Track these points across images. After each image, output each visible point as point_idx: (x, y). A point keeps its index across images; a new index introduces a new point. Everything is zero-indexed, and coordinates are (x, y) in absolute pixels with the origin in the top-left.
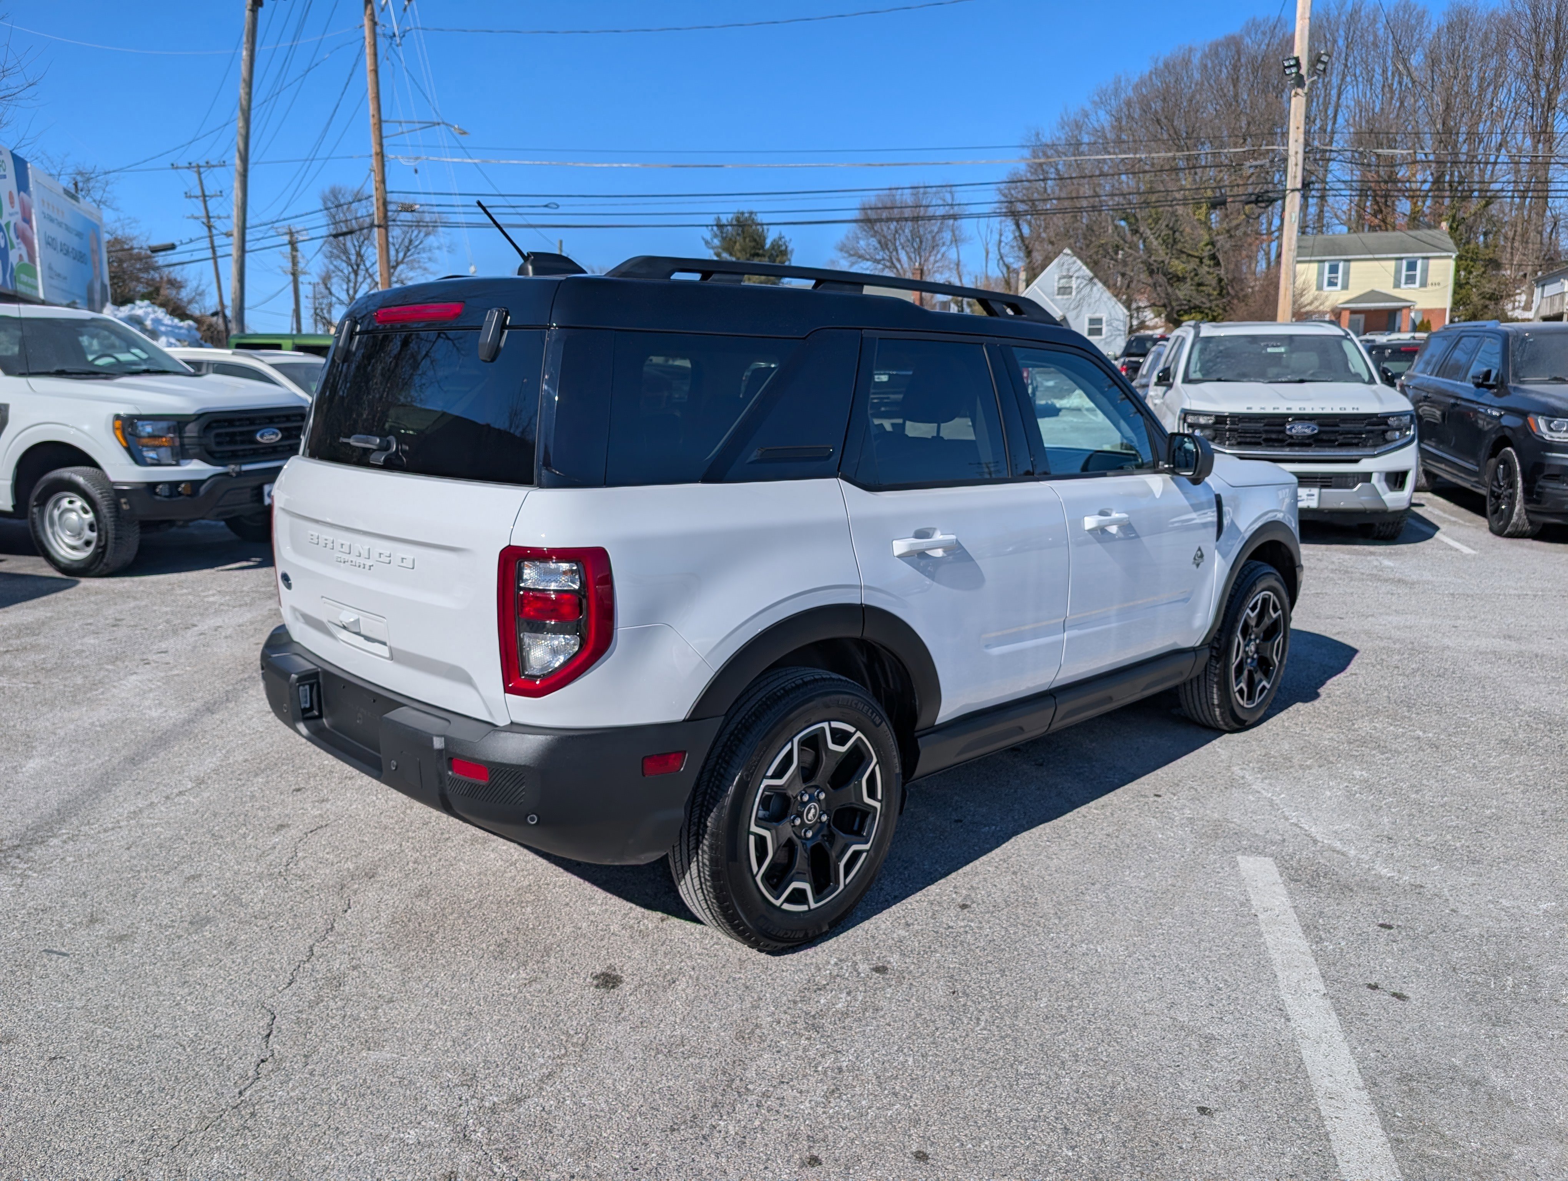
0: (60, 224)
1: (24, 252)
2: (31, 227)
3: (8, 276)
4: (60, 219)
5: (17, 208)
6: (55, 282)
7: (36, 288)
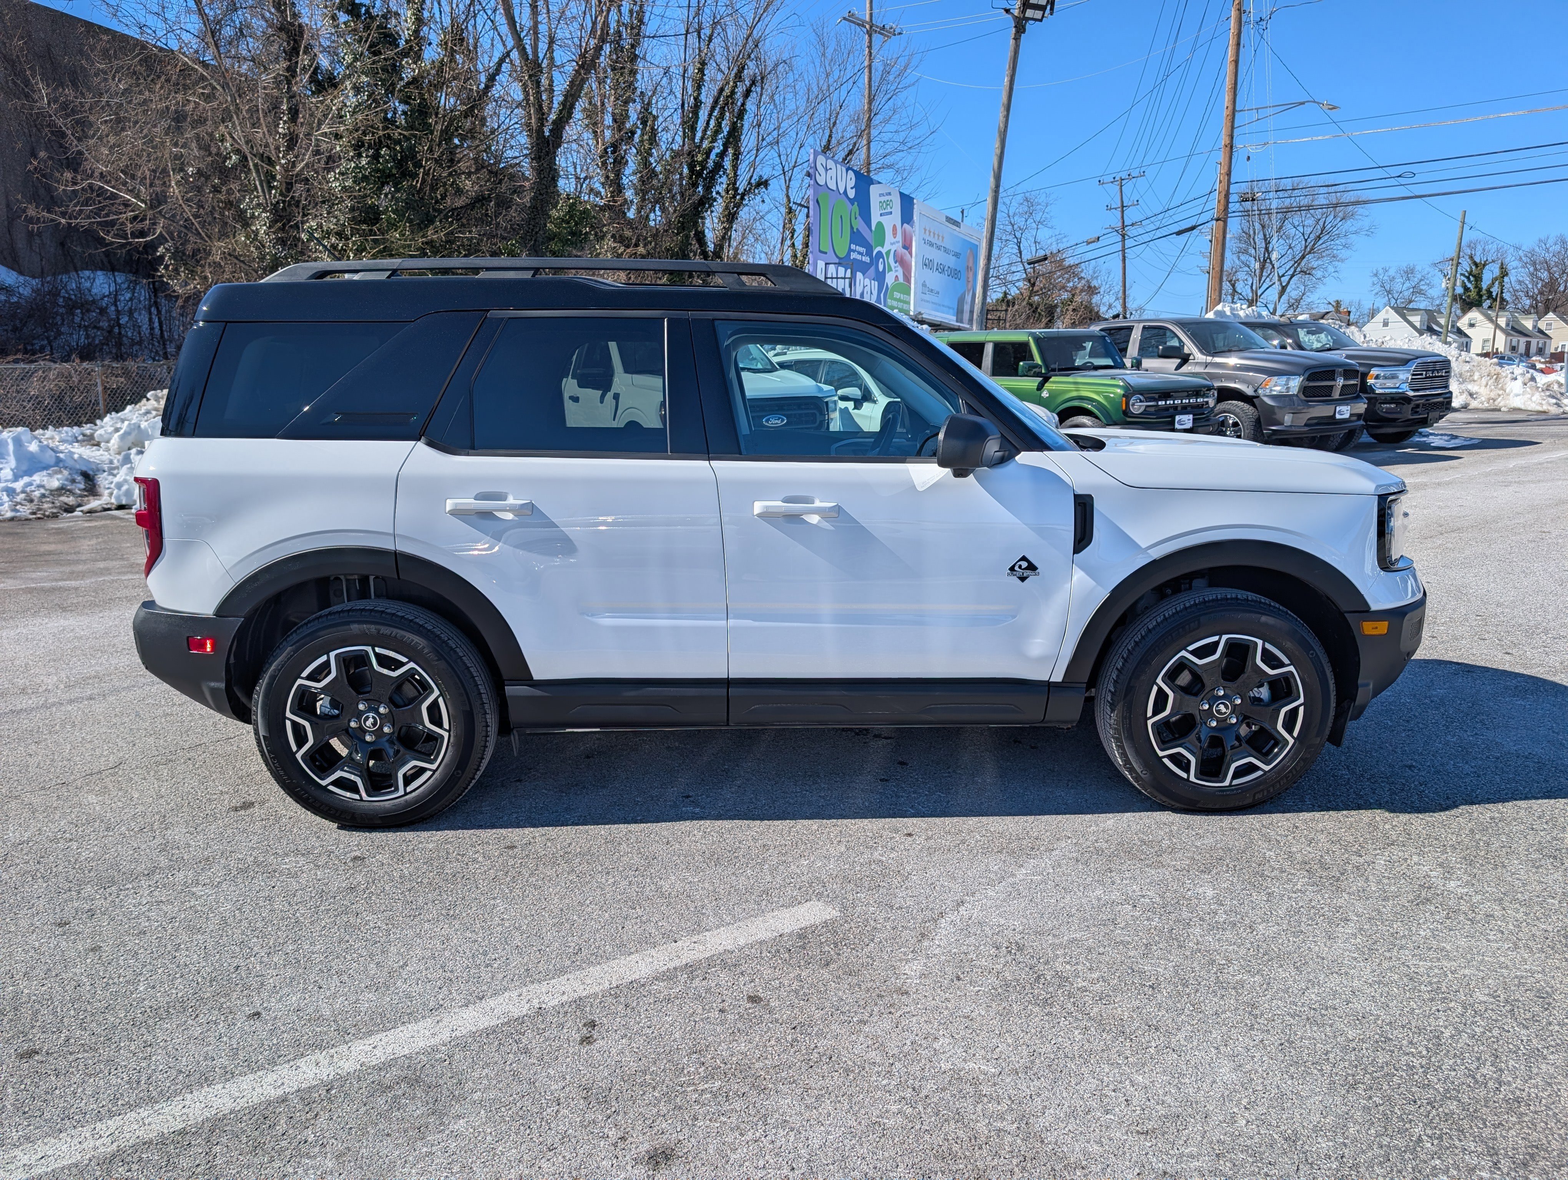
0: (939, 248)
1: (900, 273)
2: (911, 253)
3: (882, 295)
4: (939, 243)
5: (899, 237)
6: (927, 297)
7: (909, 303)
